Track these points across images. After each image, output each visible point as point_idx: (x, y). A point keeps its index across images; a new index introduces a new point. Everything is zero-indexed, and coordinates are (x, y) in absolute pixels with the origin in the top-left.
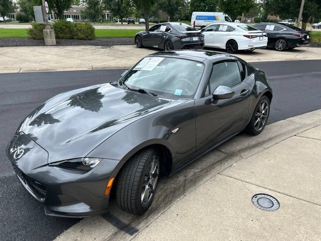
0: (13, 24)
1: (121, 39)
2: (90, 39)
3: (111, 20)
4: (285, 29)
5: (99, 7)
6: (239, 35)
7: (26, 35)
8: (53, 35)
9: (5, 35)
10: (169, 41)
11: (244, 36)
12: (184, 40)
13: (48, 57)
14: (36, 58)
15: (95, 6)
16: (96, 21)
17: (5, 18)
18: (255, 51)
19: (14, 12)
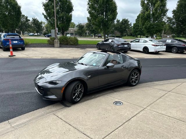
0: (42, 37)
1: (91, 45)
2: (76, 45)
3: (90, 36)
4: (177, 42)
5: (84, 29)
6: (149, 45)
7: (46, 42)
8: (59, 42)
9: (37, 42)
10: (112, 47)
11: (152, 45)
12: (119, 46)
13: (55, 52)
14: (49, 53)
15: (82, 29)
16: (82, 36)
17: (38, 34)
18: (160, 52)
19: (43, 31)
